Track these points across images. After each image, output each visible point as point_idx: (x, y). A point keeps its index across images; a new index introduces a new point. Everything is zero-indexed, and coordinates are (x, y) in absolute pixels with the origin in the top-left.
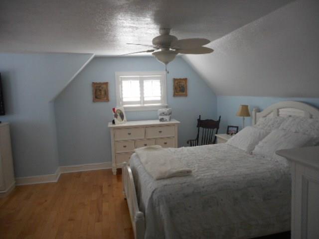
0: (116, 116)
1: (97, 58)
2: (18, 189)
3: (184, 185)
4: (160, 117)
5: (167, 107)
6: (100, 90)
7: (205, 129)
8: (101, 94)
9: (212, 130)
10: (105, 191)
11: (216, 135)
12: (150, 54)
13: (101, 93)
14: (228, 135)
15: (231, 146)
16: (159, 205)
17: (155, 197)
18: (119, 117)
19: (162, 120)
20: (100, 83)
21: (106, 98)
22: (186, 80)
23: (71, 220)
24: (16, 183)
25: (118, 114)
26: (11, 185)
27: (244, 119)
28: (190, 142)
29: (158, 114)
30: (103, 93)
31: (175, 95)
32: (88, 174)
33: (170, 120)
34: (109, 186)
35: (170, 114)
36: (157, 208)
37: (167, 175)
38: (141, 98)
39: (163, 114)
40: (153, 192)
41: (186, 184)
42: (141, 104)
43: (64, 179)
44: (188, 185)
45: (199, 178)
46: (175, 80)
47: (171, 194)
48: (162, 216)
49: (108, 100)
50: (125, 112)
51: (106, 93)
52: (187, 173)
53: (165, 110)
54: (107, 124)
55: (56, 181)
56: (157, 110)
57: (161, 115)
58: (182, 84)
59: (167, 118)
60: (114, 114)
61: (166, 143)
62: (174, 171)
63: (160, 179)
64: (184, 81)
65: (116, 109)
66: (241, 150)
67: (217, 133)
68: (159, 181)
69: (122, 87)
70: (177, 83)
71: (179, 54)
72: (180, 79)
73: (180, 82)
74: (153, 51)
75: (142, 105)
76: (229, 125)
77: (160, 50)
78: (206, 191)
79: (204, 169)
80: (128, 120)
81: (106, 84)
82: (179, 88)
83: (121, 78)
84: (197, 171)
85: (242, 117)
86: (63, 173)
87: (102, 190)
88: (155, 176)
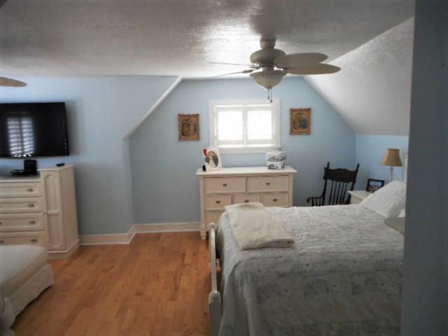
0: (208, 160)
1: (185, 82)
2: (82, 250)
3: (279, 259)
4: (269, 163)
5: (280, 149)
6: (189, 125)
7: (335, 182)
8: (189, 130)
9: (345, 184)
10: (187, 261)
11: (350, 192)
12: (247, 75)
13: (189, 128)
14: (368, 193)
15: (366, 208)
16: (242, 284)
17: (237, 273)
18: (212, 162)
19: (270, 167)
20: (188, 115)
21: (196, 136)
22: (309, 110)
23: (138, 294)
24: (80, 242)
25: (211, 157)
26: (74, 244)
27: (392, 169)
28: (311, 201)
29: (267, 159)
30: (192, 128)
31: (292, 133)
32: (169, 236)
33: (283, 167)
34: (194, 254)
35: (283, 159)
36: (240, 289)
37: (258, 244)
38: (243, 136)
39: (273, 159)
40: (236, 266)
41: (282, 259)
42: (243, 144)
43: (139, 240)
44: (285, 261)
45: (302, 251)
46: (292, 111)
47: (259, 271)
48: (245, 300)
49: (198, 138)
50: (221, 155)
51: (196, 129)
52: (288, 244)
53: (277, 154)
54: (196, 171)
55: (128, 243)
56: (264, 154)
57: (270, 160)
58: (304, 116)
59: (278, 164)
60: (204, 157)
61: (275, 200)
62: (269, 239)
63: (247, 249)
64: (306, 113)
65: (208, 151)
66: (379, 215)
67: (352, 189)
68: (246, 252)
69: (217, 120)
70: (296, 116)
71: (288, 75)
72: (301, 110)
73: (300, 114)
74: (251, 71)
75: (245, 146)
76: (372, 178)
77: (261, 70)
78: (311, 271)
79: (314, 240)
80: (224, 166)
81: (197, 116)
82: (300, 122)
83: (217, 108)
84: (303, 243)
85: (389, 167)
86: (139, 232)
87: (183, 260)
88: (241, 245)
